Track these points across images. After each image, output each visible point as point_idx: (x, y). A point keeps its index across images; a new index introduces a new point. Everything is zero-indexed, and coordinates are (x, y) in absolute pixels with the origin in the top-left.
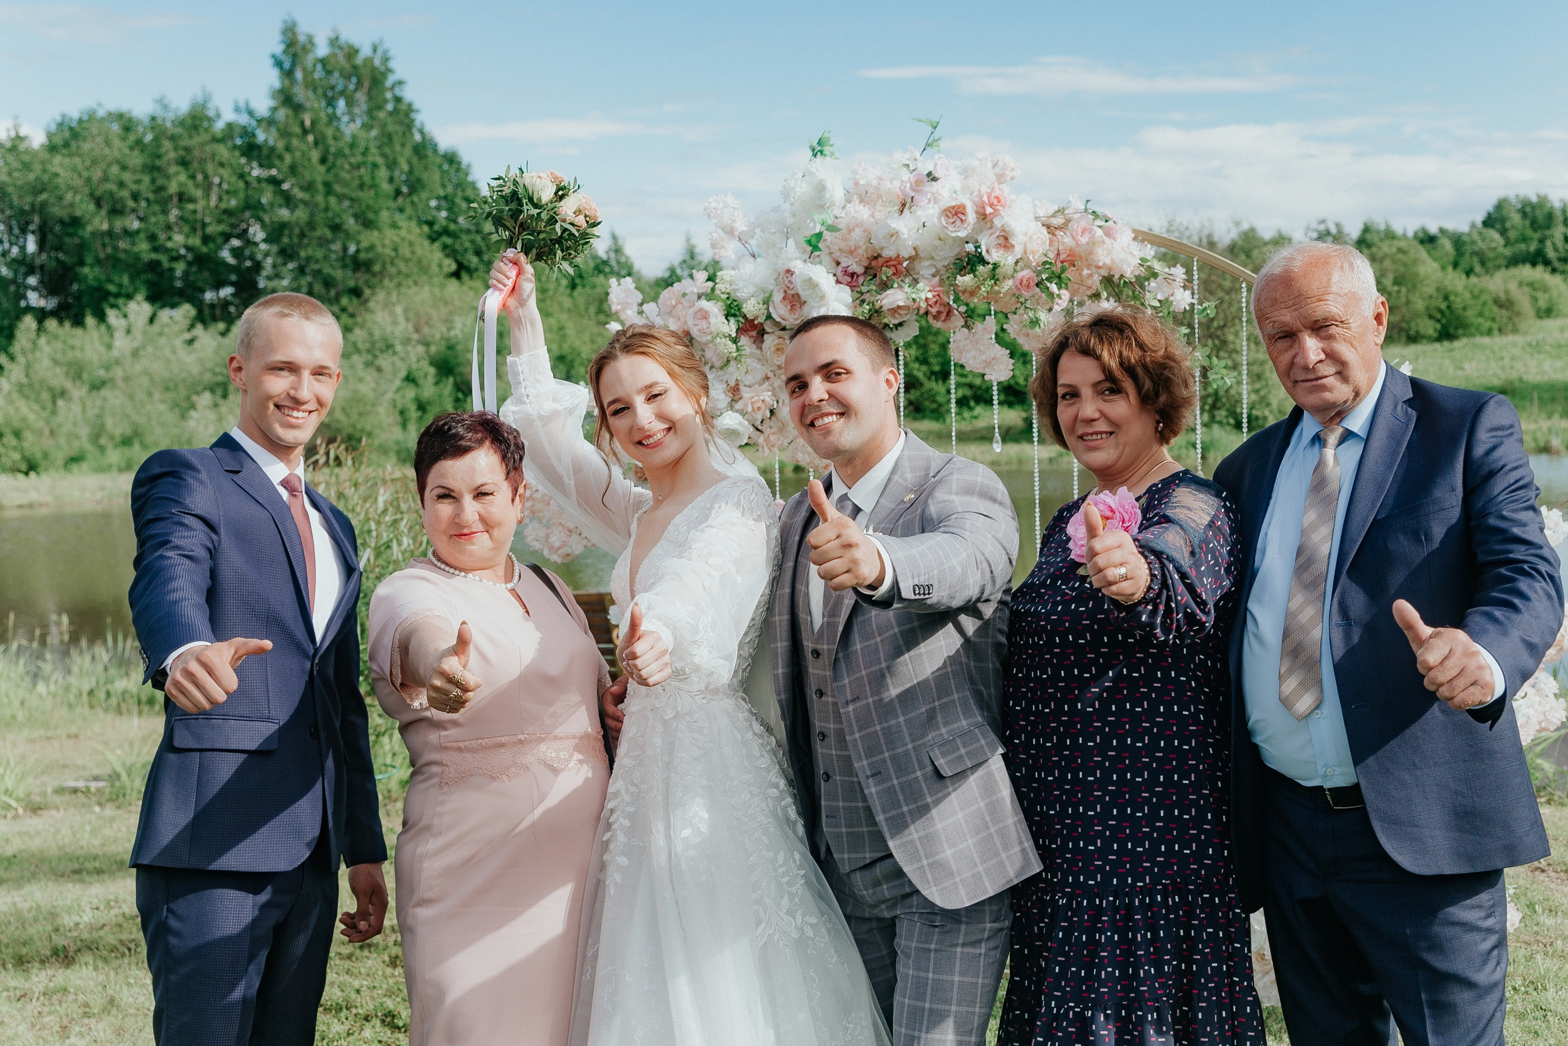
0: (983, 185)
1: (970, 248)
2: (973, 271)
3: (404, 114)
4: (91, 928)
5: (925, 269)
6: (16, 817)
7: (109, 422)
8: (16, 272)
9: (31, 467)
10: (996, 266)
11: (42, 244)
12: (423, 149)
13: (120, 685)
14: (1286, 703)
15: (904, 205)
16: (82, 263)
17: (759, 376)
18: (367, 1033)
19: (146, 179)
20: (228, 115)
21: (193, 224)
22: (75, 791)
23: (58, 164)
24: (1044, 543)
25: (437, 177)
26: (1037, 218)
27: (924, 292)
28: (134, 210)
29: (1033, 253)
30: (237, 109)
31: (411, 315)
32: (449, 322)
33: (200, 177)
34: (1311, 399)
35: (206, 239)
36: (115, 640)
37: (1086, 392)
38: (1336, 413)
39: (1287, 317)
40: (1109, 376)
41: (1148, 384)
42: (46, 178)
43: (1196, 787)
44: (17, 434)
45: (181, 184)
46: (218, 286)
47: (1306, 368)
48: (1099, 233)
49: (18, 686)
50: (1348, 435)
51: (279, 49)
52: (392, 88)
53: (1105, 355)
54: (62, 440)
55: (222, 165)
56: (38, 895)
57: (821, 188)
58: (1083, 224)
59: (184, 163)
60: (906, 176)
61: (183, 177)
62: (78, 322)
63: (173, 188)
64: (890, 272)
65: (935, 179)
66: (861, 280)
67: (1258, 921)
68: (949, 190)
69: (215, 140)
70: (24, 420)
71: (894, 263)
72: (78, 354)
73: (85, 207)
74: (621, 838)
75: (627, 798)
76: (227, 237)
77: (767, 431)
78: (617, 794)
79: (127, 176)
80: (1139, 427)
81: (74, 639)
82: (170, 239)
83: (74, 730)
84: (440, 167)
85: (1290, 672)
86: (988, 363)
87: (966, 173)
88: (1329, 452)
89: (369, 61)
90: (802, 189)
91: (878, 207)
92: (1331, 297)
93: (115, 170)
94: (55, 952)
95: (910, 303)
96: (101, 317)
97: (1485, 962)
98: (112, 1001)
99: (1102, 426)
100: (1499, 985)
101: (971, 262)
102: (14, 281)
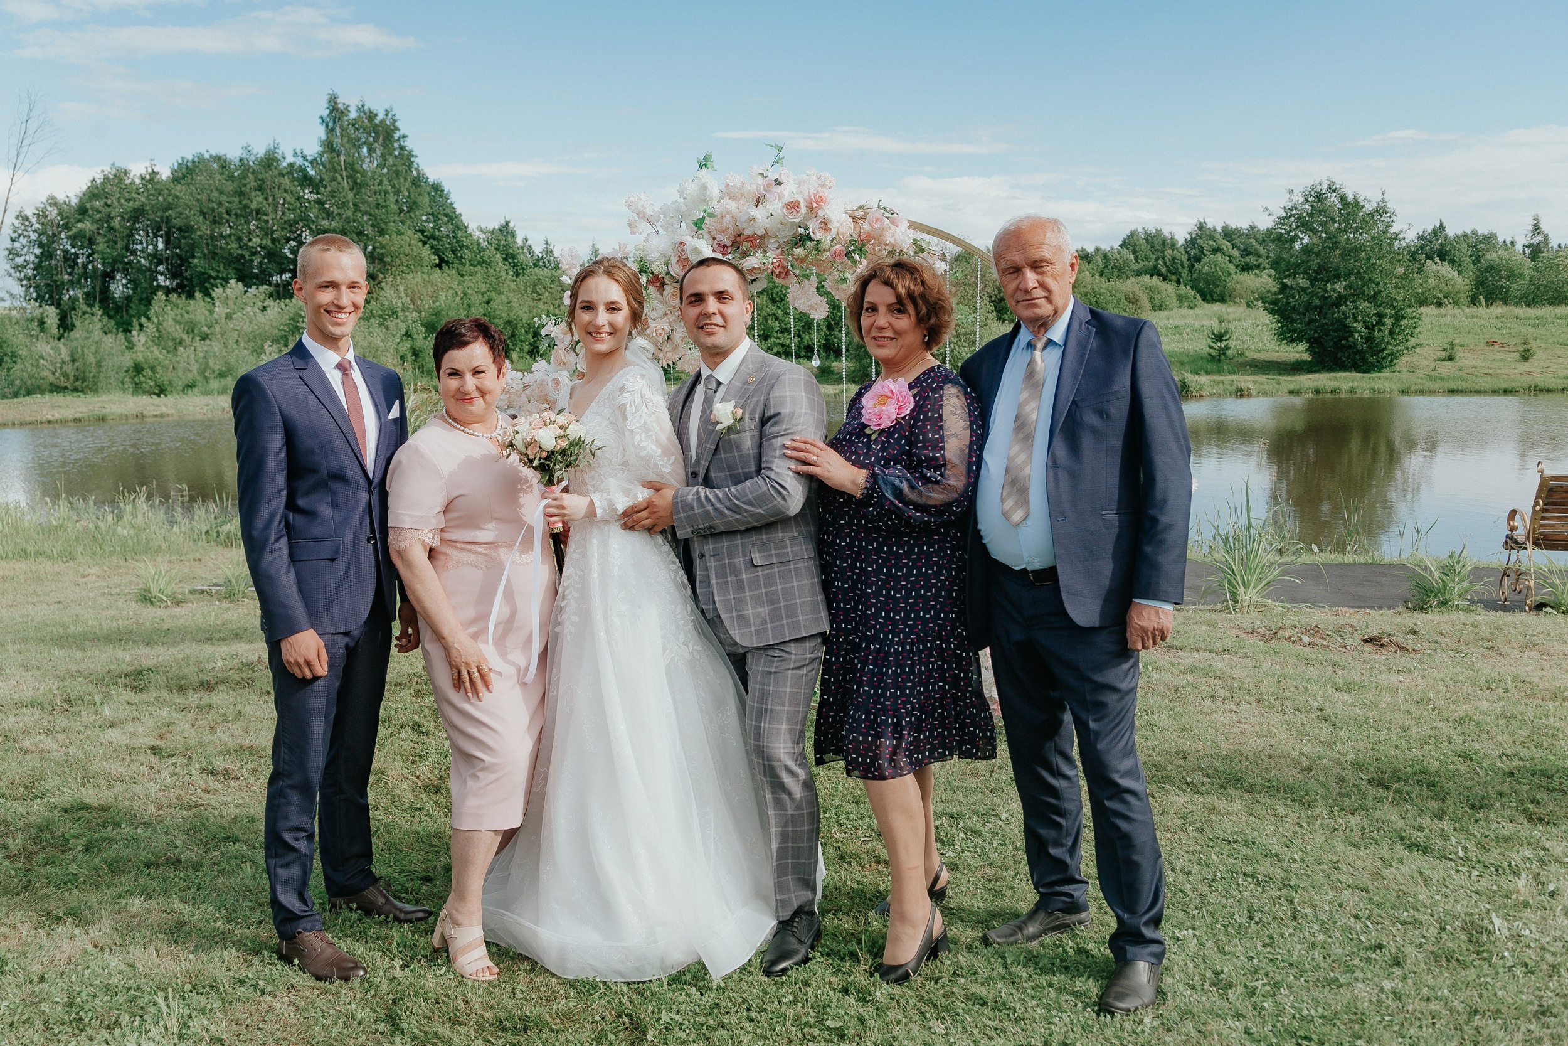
0: (811, 188)
1: (801, 230)
2: (803, 245)
3: (407, 158)
4: (223, 670)
5: (772, 244)
6: (166, 607)
7: (211, 362)
8: (151, 262)
9: (161, 391)
10: (819, 242)
11: (167, 243)
12: (418, 181)
13: (226, 528)
14: (1006, 515)
15: (758, 202)
16: (193, 257)
17: (661, 312)
18: (403, 735)
19: (236, 200)
20: (290, 159)
21: (267, 232)
22: (202, 592)
23: (179, 189)
24: (849, 411)
25: (427, 200)
26: (846, 212)
27: (772, 258)
28: (228, 221)
29: (843, 234)
30: (295, 155)
31: (409, 291)
32: (435, 298)
33: (270, 199)
34: (1027, 313)
35: (273, 241)
36: (221, 500)
37: (882, 309)
38: (1042, 324)
39: (1017, 257)
40: (900, 300)
41: (924, 310)
42: (170, 199)
43: (937, 575)
44: (153, 369)
45: (258, 203)
46: (281, 273)
47: (1027, 291)
48: (887, 222)
49: (160, 528)
50: (1050, 342)
51: (325, 113)
52: (399, 140)
53: (899, 286)
54: (180, 374)
55: (286, 191)
56: (188, 651)
57: (704, 188)
58: (877, 215)
59: (260, 188)
60: (760, 180)
61: (260, 199)
62: (191, 296)
63: (254, 206)
64: (748, 245)
65: (780, 184)
66: (729, 250)
67: (985, 656)
68: (789, 192)
69: (282, 175)
70: (156, 359)
71: (752, 238)
72: (191, 316)
73: (197, 220)
74: (574, 604)
75: (576, 579)
76: (288, 240)
77: (666, 350)
78: (568, 578)
79: (224, 198)
80: (914, 338)
81: (192, 499)
82: (250, 240)
83: (198, 556)
84: (429, 193)
85: (1009, 495)
86: (812, 307)
87: (799, 183)
88: (1038, 354)
89: (383, 121)
90: (693, 188)
91: (742, 202)
92: (1045, 247)
93: (215, 194)
94: (202, 684)
95: (761, 266)
96: (207, 293)
97: (1126, 676)
98: (240, 713)
99: (889, 334)
100: (1133, 690)
101: (803, 239)
102: (149, 269)
